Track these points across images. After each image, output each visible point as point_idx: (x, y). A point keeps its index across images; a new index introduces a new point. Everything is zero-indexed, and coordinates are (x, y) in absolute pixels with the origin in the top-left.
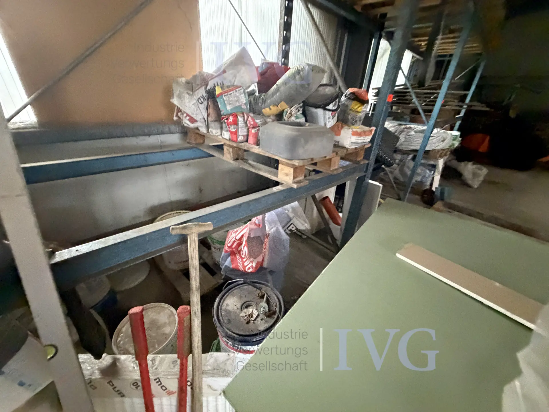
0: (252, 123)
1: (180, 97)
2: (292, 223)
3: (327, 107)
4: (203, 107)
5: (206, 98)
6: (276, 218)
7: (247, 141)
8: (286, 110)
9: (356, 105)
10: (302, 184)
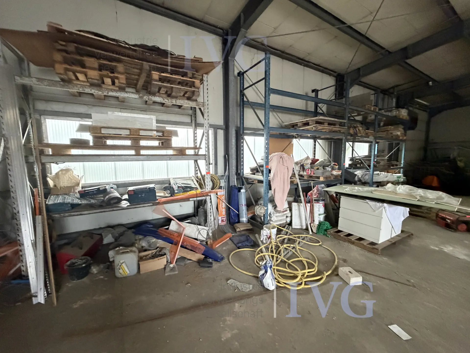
0: (312, 170)
3: (329, 167)
4: (299, 168)
7: (311, 174)
8: (319, 167)
9: (335, 166)
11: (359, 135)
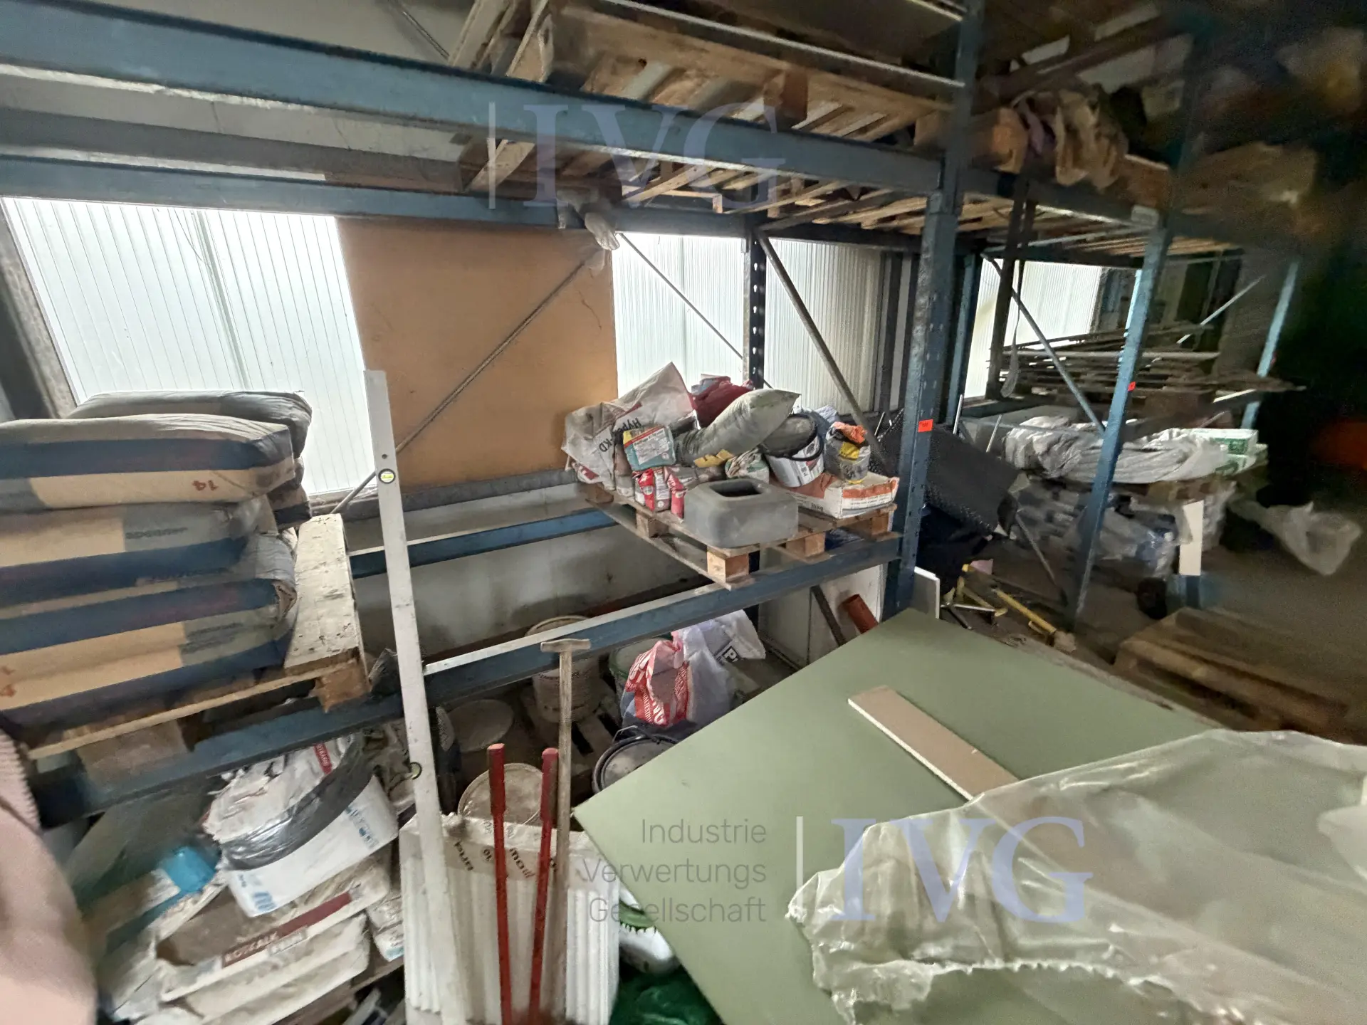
0: (674, 484)
1: (574, 443)
2: (731, 647)
3: (795, 456)
4: (607, 456)
5: (612, 442)
6: (700, 635)
7: (669, 508)
8: (729, 461)
9: (849, 448)
10: (742, 584)
11: (1067, 176)
